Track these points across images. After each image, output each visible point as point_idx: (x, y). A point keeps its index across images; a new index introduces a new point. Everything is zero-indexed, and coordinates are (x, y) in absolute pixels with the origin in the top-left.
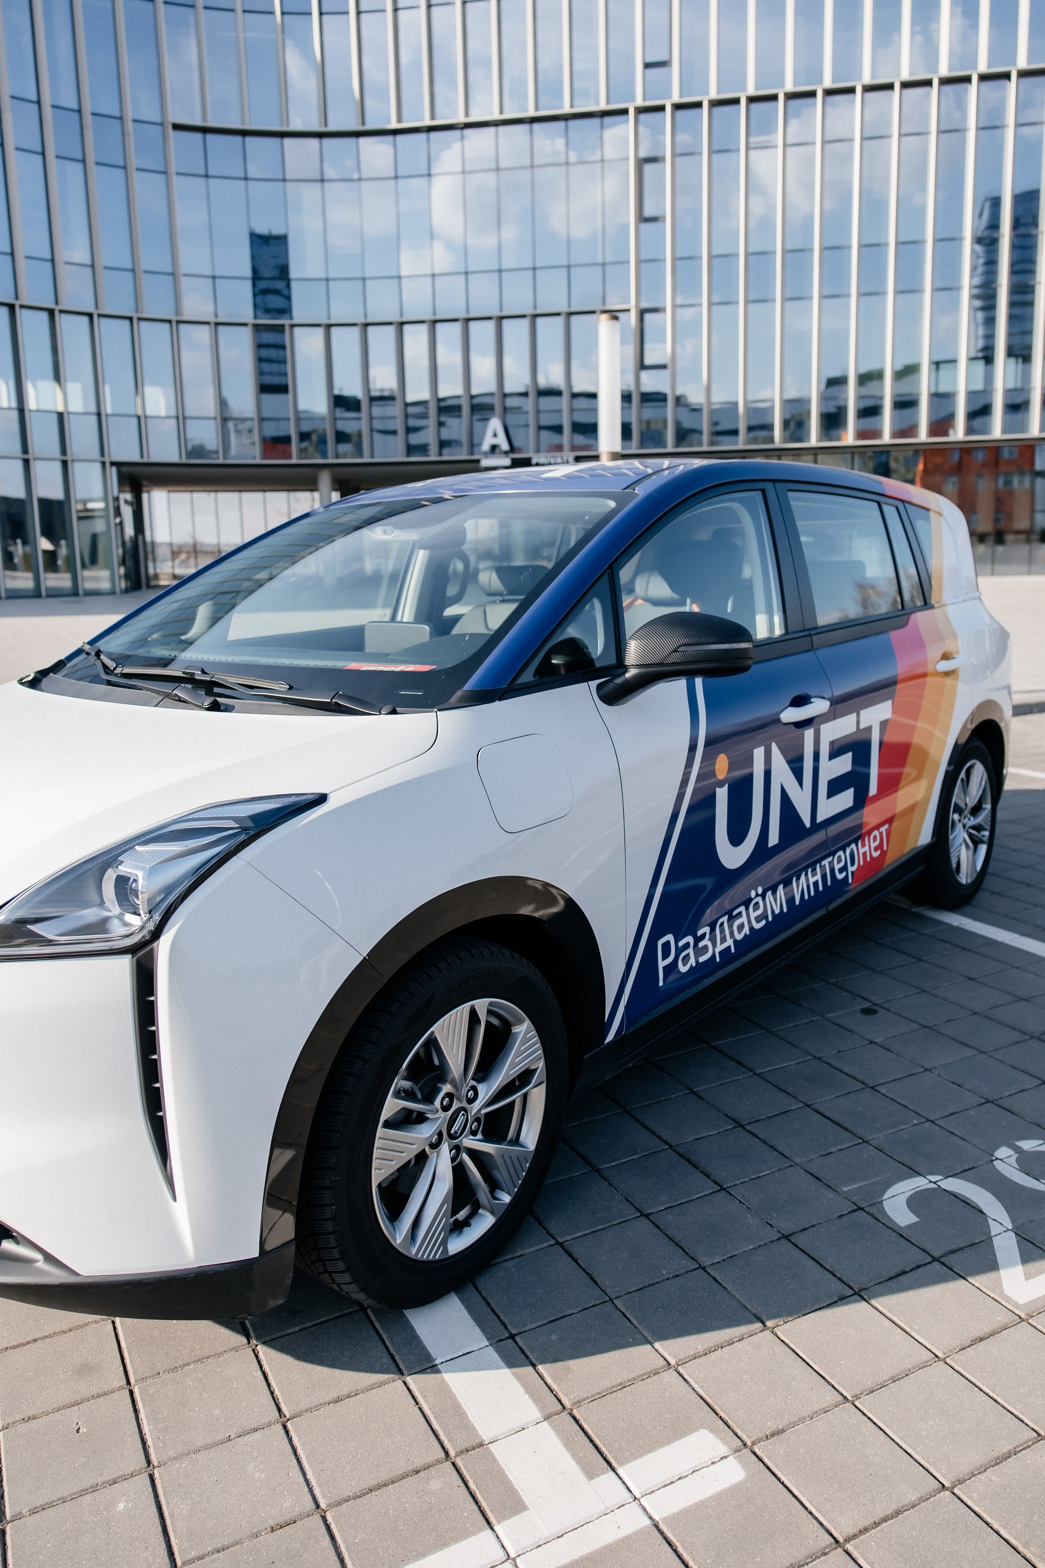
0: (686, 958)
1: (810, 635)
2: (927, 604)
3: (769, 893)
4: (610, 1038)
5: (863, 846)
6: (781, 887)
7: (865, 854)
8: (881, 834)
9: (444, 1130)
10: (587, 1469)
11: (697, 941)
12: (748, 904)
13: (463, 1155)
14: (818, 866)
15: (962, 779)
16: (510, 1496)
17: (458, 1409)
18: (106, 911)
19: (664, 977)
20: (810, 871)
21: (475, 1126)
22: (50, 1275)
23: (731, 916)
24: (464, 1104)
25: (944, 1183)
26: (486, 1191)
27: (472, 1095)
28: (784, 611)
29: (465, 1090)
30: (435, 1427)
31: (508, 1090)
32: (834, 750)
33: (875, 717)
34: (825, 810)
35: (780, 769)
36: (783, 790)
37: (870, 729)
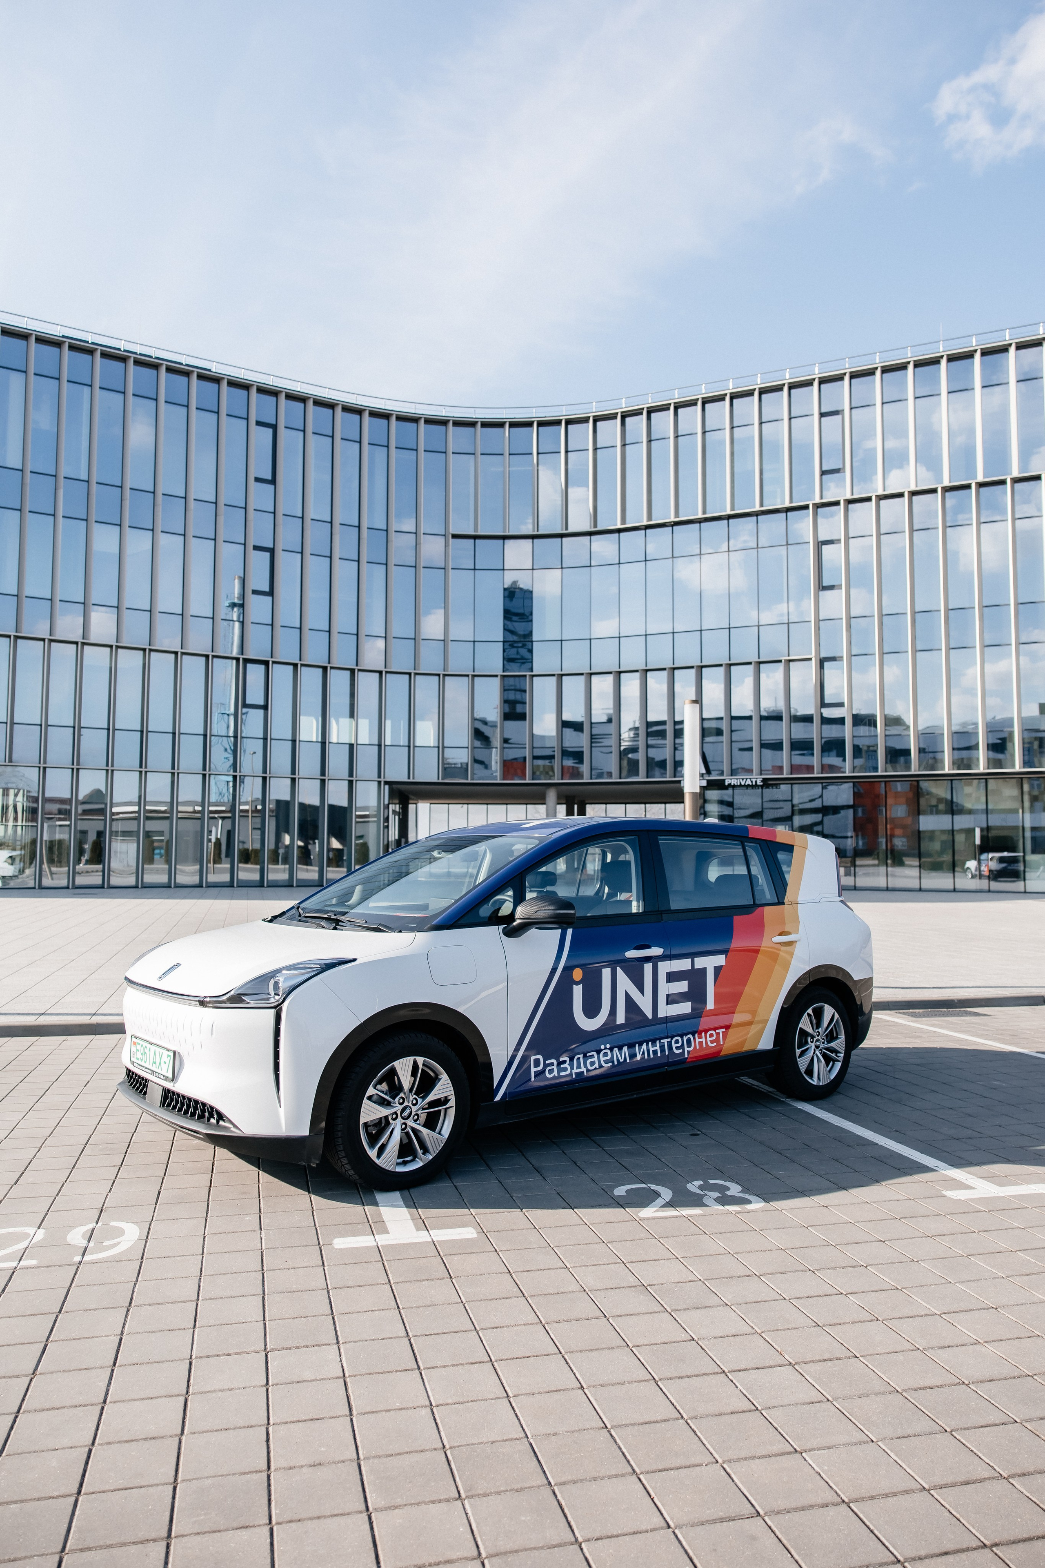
0: (551, 1071)
1: (661, 914)
2: (781, 903)
3: (616, 1050)
4: (498, 1098)
5: (700, 1037)
6: (625, 1048)
7: (701, 1043)
8: (718, 1034)
9: (399, 1113)
10: (418, 1229)
11: (559, 1064)
12: (598, 1052)
13: (409, 1129)
14: (658, 1042)
15: (809, 1015)
16: (385, 1231)
17: (380, 1215)
18: (269, 994)
19: (535, 1076)
20: (650, 1043)
21: (416, 1117)
22: (236, 1133)
23: (585, 1056)
24: (410, 1105)
25: (653, 1187)
26: (420, 1152)
27: (414, 1102)
28: (644, 900)
29: (411, 1098)
30: (369, 1217)
31: (432, 1104)
32: (672, 977)
33: (709, 963)
34: (665, 1011)
35: (624, 983)
36: (627, 994)
37: (704, 971)
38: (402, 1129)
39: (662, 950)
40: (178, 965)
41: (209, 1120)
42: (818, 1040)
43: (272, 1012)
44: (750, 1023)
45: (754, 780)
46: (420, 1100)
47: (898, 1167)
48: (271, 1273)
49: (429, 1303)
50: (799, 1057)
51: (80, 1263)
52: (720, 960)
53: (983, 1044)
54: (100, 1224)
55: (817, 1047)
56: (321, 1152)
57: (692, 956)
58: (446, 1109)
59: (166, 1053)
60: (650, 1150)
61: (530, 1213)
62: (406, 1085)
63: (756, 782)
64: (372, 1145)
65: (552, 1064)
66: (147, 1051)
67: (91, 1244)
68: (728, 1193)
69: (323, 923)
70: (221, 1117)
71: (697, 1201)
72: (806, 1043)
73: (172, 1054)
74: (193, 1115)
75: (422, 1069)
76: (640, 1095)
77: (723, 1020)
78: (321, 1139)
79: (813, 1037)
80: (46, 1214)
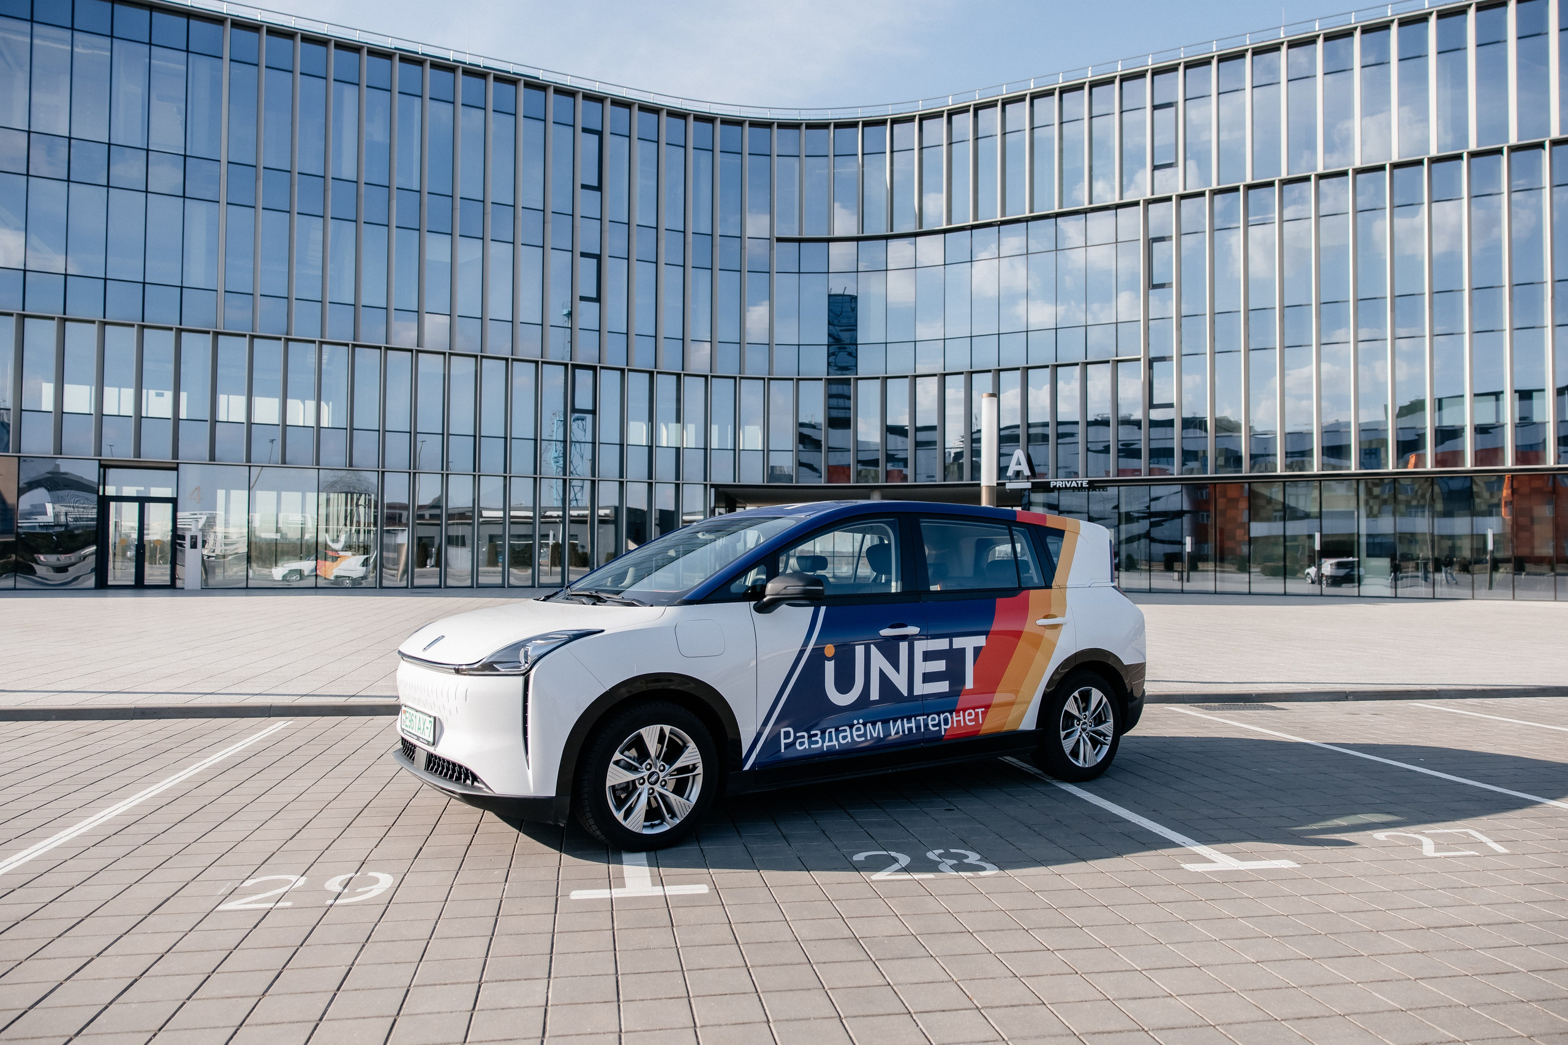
0: (802, 744)
2: (1049, 586)
3: (869, 725)
4: (747, 767)
5: (958, 716)
6: (879, 724)
7: (958, 721)
8: (977, 714)
9: (646, 778)
10: (654, 885)
11: (810, 737)
12: (851, 726)
13: (656, 794)
14: (913, 719)
15: (1074, 697)
16: (623, 886)
17: (622, 872)
18: (520, 662)
19: (785, 748)
20: (905, 720)
21: (663, 783)
22: (487, 793)
23: (837, 730)
24: (657, 771)
25: (893, 854)
26: (667, 816)
27: (662, 768)
28: (902, 580)
29: (659, 765)
30: (611, 874)
31: (680, 770)
32: (928, 656)
33: (968, 644)
34: (921, 688)
35: (879, 661)
36: (881, 671)
37: (964, 650)
38: (649, 794)
39: (919, 629)
40: (443, 637)
41: (465, 781)
42: (1085, 723)
43: (521, 679)
44: (1011, 704)
45: (1079, 482)
46: (667, 767)
47: (1143, 842)
48: (504, 918)
49: (645, 946)
50: (1064, 739)
51: (331, 906)
52: (981, 641)
53: (1270, 735)
54: (359, 874)
55: (1084, 730)
56: (568, 812)
57: (950, 636)
58: (694, 776)
59: (428, 719)
60: (901, 822)
61: (765, 873)
62: (653, 753)
63: (1082, 484)
64: (619, 808)
65: (803, 737)
66: (414, 718)
67: (346, 890)
68: (966, 861)
69: (584, 600)
70: (475, 778)
71: (933, 867)
72: (1073, 725)
73: (432, 720)
74: (451, 777)
75: (669, 737)
76: (895, 771)
77: (983, 699)
78: (567, 800)
79: (1079, 720)
80: (312, 865)
